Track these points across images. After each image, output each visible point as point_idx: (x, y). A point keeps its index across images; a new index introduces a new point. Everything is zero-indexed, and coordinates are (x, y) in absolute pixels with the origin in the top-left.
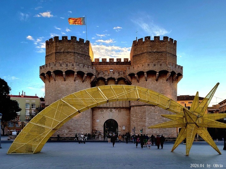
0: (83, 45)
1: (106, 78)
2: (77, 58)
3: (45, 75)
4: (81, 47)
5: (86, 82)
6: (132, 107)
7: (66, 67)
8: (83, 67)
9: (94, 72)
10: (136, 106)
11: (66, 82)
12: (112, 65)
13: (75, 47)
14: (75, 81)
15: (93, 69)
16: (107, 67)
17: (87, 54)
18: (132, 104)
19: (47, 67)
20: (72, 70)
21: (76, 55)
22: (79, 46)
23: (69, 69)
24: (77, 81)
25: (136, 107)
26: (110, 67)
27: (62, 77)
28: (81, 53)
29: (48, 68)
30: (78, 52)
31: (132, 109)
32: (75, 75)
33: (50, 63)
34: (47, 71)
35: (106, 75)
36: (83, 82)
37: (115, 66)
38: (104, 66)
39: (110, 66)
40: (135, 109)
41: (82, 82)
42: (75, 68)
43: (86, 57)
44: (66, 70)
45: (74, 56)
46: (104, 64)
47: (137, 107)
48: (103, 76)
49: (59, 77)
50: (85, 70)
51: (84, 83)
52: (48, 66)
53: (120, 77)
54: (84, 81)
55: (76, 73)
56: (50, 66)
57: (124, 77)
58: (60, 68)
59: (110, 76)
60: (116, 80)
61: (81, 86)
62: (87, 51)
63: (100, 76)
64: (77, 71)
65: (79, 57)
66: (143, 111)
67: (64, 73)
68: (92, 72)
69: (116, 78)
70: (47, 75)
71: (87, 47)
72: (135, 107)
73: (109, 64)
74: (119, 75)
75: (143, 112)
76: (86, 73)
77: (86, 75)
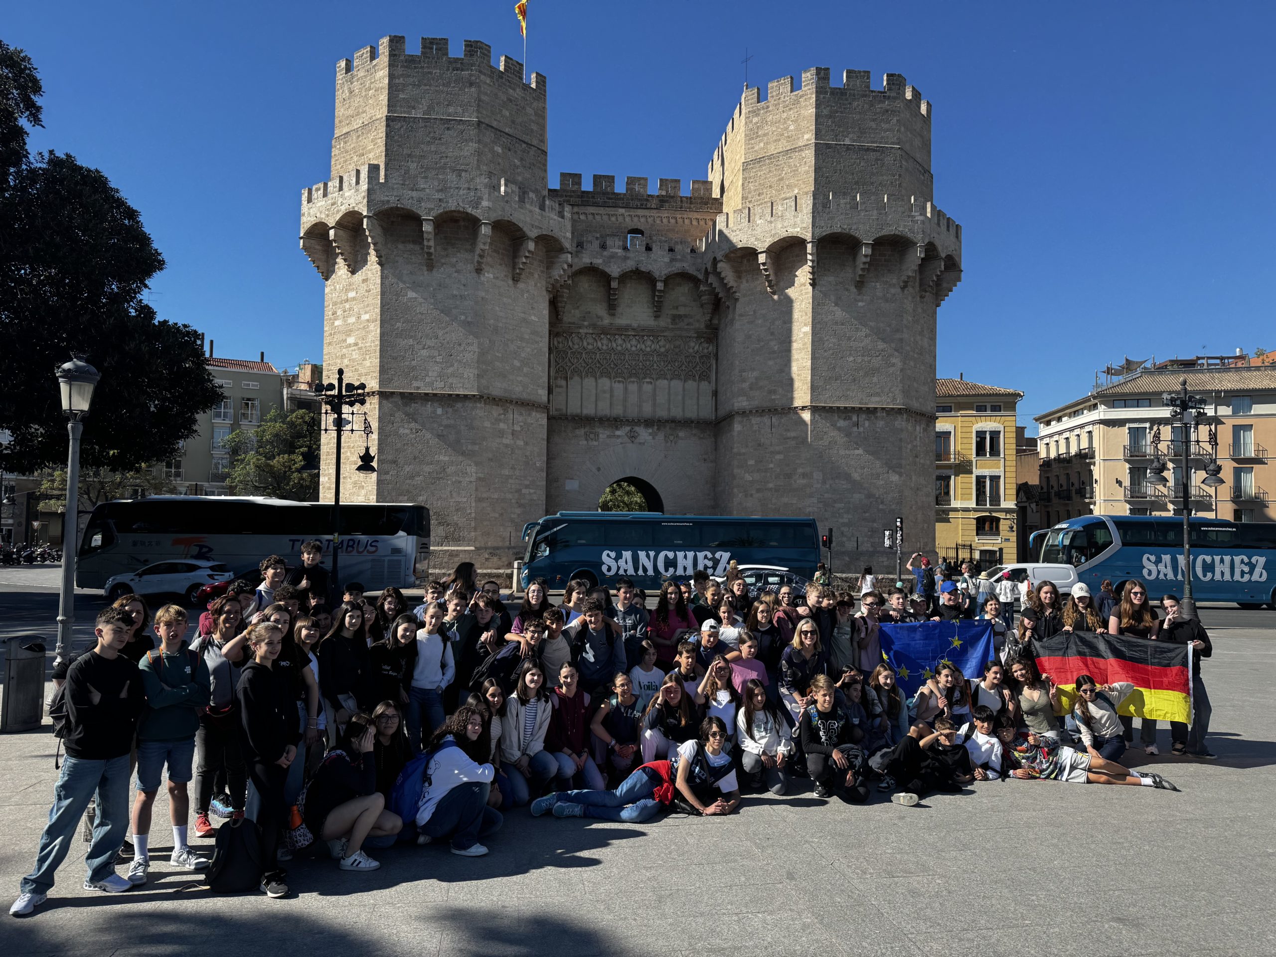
0: (518, 93)
1: (614, 270)
2: (490, 156)
3: (332, 233)
4: (511, 101)
5: (532, 283)
6: (737, 419)
7: (438, 196)
8: (522, 200)
9: (566, 237)
10: (761, 411)
11: (439, 274)
12: (640, 212)
13: (484, 98)
14: (479, 271)
15: (563, 217)
16: (613, 219)
17: (535, 142)
18: (741, 403)
19: (341, 189)
20: (469, 210)
21: (489, 136)
22: (500, 94)
23: (452, 205)
24: (488, 275)
25: (758, 419)
26: (628, 219)
27: (417, 248)
28: (507, 130)
29: (347, 193)
30: (495, 124)
31: (737, 427)
32: (480, 239)
33: (358, 172)
34: (343, 209)
35: (613, 256)
36: (516, 279)
37: (654, 213)
38: (601, 210)
39: (633, 212)
40: (755, 427)
41: (510, 282)
42: (485, 203)
43: (532, 153)
44: (441, 211)
45: (479, 142)
46: (605, 205)
47: (766, 420)
48: (599, 261)
49: (400, 246)
50: (528, 219)
51: (521, 285)
52: (345, 185)
53: (677, 267)
54: (520, 274)
55: (485, 230)
56: (358, 183)
57: (692, 271)
58: (408, 200)
59: (630, 265)
60: (660, 286)
61: (505, 299)
62: (534, 127)
63: (586, 259)
64: (494, 216)
65: (500, 150)
66: (794, 437)
67: (427, 228)
68: (557, 233)
69: (656, 274)
70: (341, 233)
71: (535, 104)
72: (755, 420)
73: (626, 207)
74: (672, 260)
75: (793, 442)
76: (533, 233)
77: (531, 246)
